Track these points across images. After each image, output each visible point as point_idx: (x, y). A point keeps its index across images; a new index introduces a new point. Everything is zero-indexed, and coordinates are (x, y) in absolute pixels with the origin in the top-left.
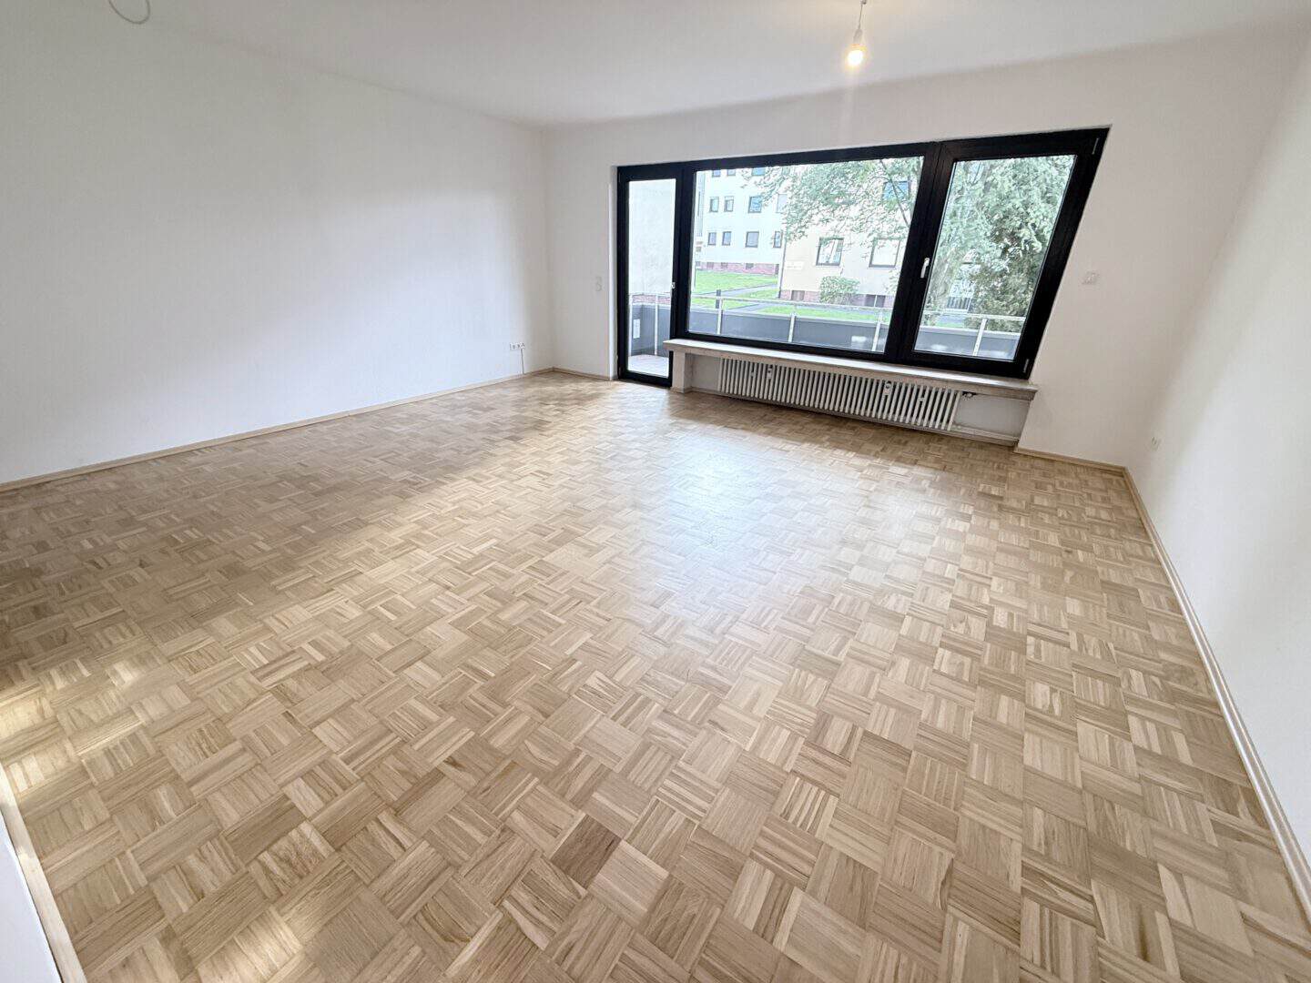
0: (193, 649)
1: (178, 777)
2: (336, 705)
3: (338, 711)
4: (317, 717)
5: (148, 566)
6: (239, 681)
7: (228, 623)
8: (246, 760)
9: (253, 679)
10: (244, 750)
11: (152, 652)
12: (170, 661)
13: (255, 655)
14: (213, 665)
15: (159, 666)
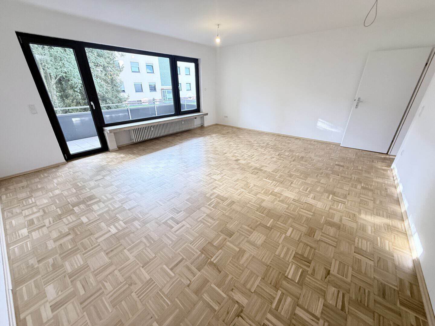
0: (349, 219)
1: (374, 202)
2: (341, 190)
3: (341, 189)
4: (345, 191)
5: (327, 269)
6: (349, 205)
7: (335, 217)
8: (362, 196)
9: (346, 203)
10: (360, 197)
11: (359, 228)
12: (357, 222)
13: (340, 207)
14: (350, 212)
15: (360, 223)
